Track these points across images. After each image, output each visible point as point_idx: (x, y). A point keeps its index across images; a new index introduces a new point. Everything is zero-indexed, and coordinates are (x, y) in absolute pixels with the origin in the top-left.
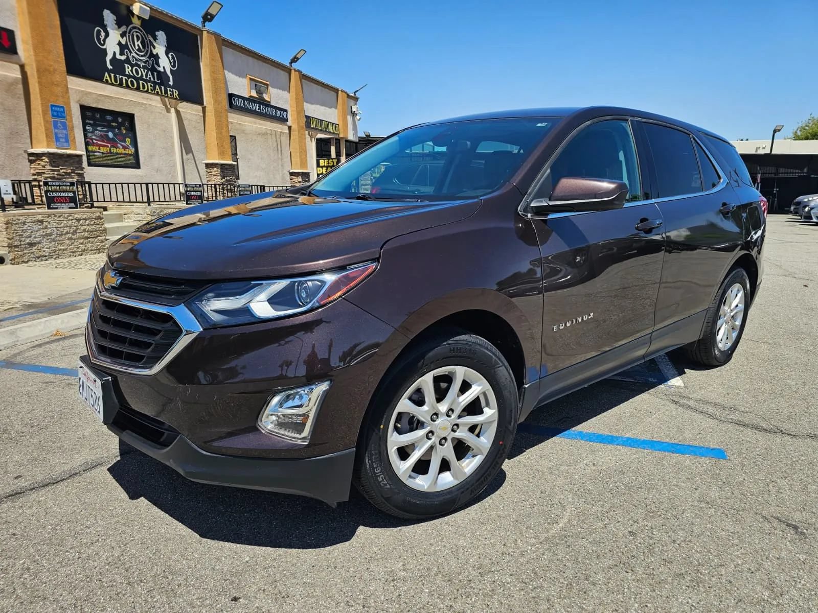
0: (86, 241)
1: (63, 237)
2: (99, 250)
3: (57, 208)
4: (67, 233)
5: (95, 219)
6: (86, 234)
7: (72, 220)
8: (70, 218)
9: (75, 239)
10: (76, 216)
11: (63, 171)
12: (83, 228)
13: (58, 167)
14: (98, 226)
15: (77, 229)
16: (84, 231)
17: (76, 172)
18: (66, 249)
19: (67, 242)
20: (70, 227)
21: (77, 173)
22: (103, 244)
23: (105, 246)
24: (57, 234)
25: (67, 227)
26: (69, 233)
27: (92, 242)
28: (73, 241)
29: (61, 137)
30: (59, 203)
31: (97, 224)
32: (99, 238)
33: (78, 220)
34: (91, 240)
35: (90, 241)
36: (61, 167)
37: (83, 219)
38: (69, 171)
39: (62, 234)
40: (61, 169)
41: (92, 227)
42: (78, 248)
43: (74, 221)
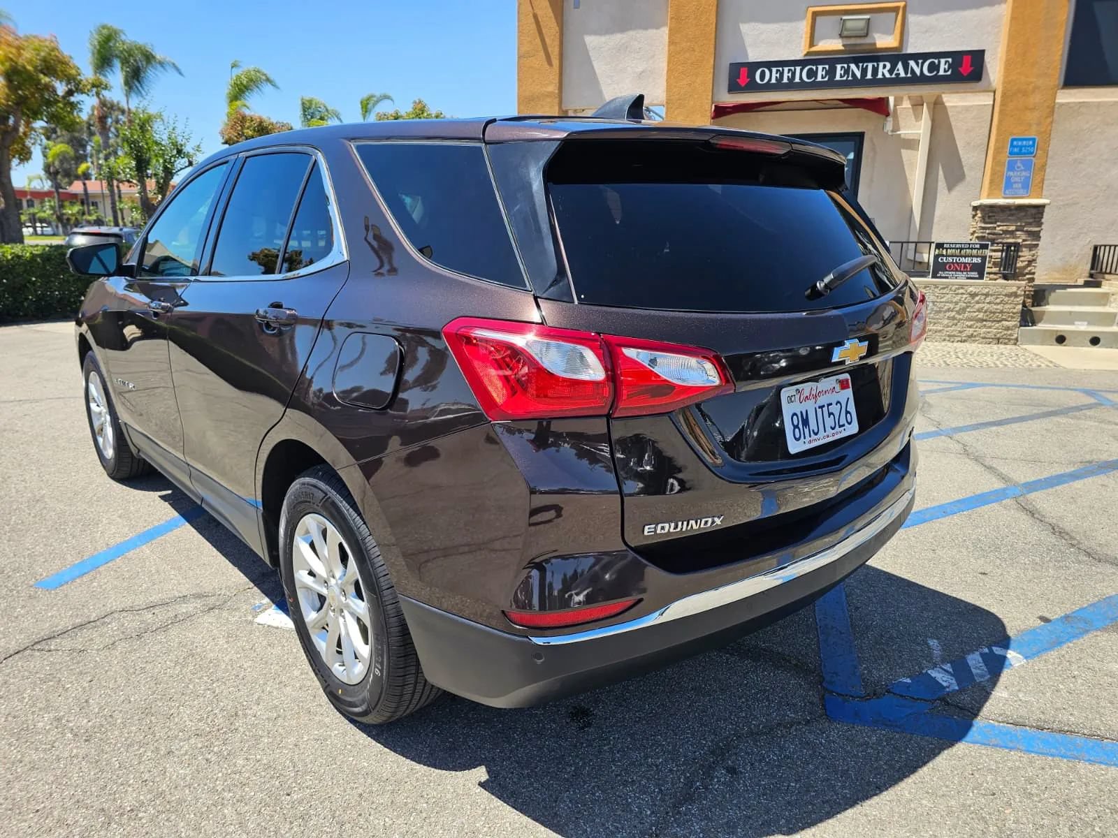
0: (979, 324)
1: (941, 315)
2: (999, 339)
3: (947, 278)
4: (949, 310)
5: (1006, 295)
6: (981, 315)
7: (962, 294)
8: (961, 291)
9: (960, 320)
10: (971, 289)
11: (1001, 228)
12: (977, 306)
13: (995, 223)
14: (1007, 306)
15: (968, 307)
16: (979, 310)
17: (1025, 229)
18: (940, 331)
19: (946, 322)
20: (956, 303)
21: (1027, 231)
22: (1010, 332)
23: (1011, 335)
24: (932, 309)
25: (951, 302)
26: (952, 311)
27: (990, 327)
28: (955, 321)
29: (1015, 183)
30: (952, 271)
31: (1007, 303)
32: (1004, 322)
33: (973, 295)
34: (989, 324)
35: (985, 325)
36: (998, 224)
37: (983, 294)
38: (1012, 228)
39: (940, 312)
40: (999, 226)
41: (995, 307)
42: (960, 332)
43: (965, 296)
